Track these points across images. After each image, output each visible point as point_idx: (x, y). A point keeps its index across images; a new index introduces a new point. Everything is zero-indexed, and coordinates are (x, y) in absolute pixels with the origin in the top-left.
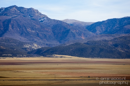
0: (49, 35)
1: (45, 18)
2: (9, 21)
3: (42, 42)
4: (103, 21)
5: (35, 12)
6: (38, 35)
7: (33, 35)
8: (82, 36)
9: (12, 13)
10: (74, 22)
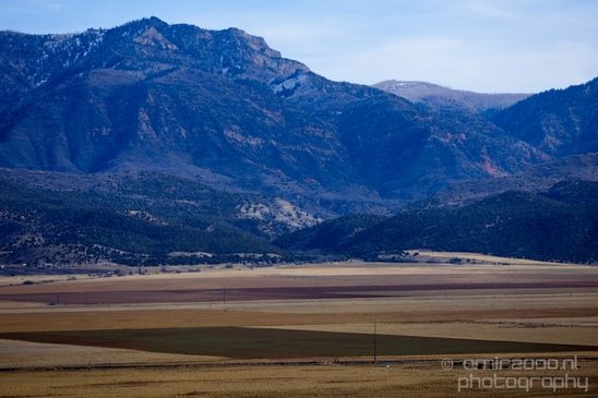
0: (326, 157)
1: (302, 78)
2: (137, 92)
3: (301, 191)
4: (571, 87)
5: (253, 51)
6: (275, 159)
7: (254, 160)
8: (483, 161)
9: (143, 54)
10: (428, 92)
